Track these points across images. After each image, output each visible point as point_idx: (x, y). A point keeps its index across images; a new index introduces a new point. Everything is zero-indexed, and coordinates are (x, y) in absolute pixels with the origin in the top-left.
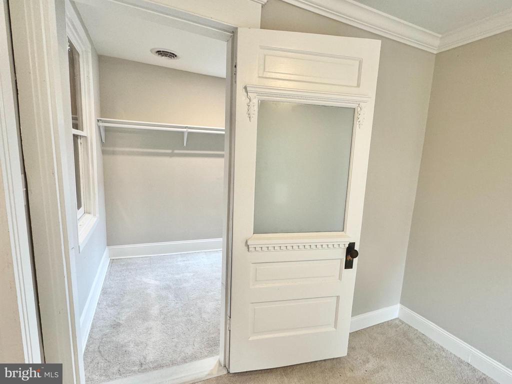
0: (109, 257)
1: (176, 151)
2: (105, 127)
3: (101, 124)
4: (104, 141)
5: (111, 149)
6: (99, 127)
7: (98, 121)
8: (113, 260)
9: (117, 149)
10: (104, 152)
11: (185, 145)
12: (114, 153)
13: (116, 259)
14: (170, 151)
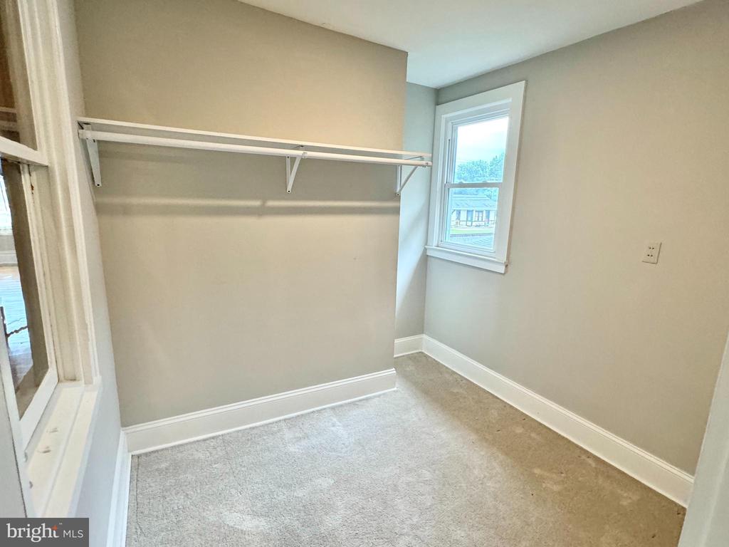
0: (129, 451)
1: (271, 203)
2: (100, 142)
3: (89, 134)
4: (98, 181)
5: (117, 200)
6: (84, 142)
7: (81, 125)
8: (139, 456)
9: (134, 201)
10: (100, 209)
11: (289, 188)
12: (126, 211)
13: (146, 454)
14: (257, 203)
